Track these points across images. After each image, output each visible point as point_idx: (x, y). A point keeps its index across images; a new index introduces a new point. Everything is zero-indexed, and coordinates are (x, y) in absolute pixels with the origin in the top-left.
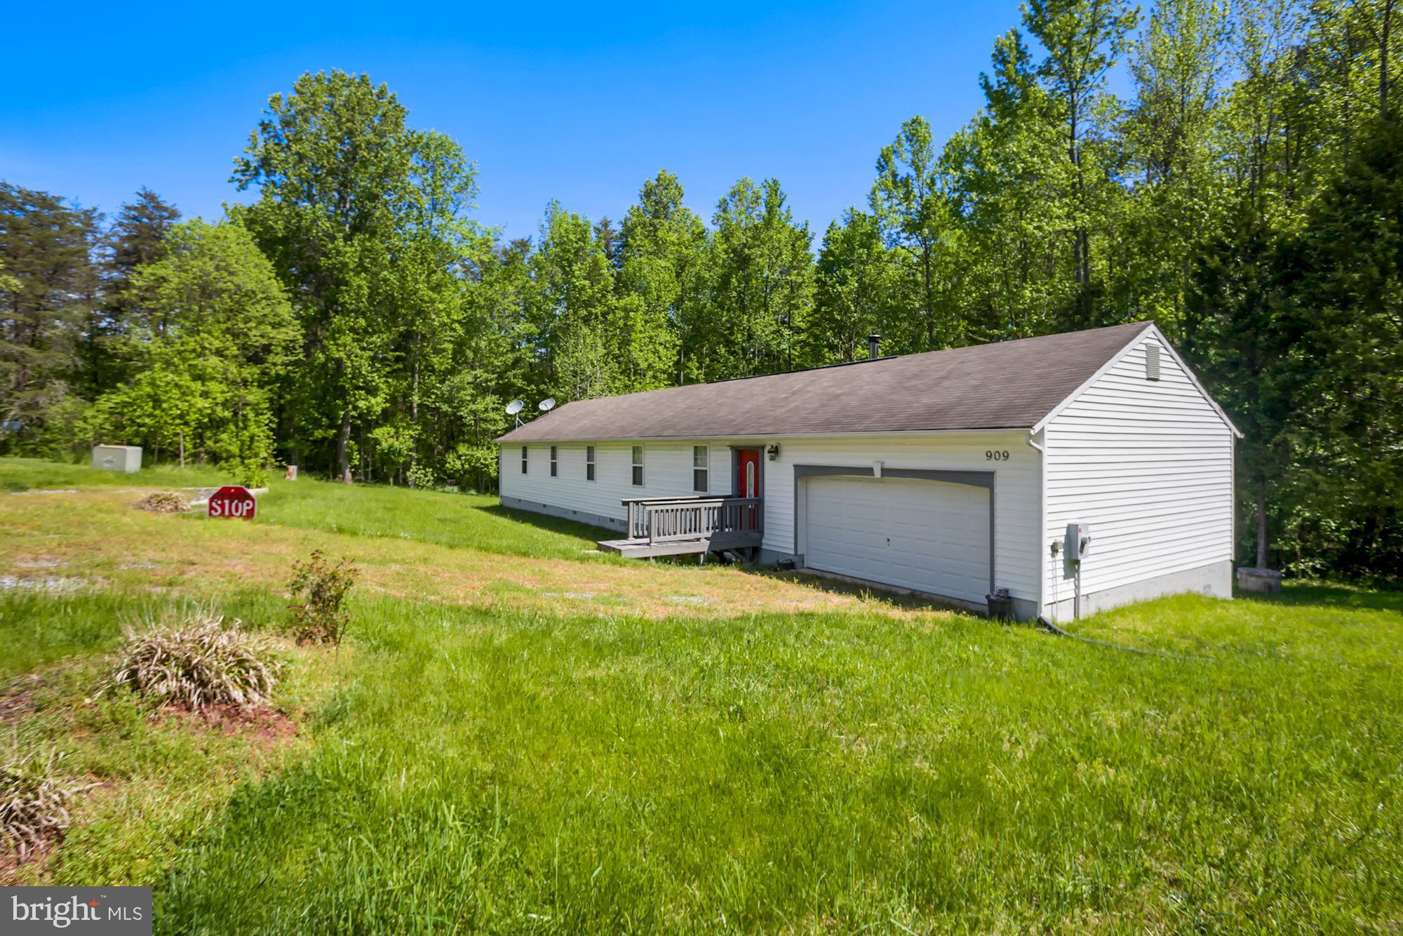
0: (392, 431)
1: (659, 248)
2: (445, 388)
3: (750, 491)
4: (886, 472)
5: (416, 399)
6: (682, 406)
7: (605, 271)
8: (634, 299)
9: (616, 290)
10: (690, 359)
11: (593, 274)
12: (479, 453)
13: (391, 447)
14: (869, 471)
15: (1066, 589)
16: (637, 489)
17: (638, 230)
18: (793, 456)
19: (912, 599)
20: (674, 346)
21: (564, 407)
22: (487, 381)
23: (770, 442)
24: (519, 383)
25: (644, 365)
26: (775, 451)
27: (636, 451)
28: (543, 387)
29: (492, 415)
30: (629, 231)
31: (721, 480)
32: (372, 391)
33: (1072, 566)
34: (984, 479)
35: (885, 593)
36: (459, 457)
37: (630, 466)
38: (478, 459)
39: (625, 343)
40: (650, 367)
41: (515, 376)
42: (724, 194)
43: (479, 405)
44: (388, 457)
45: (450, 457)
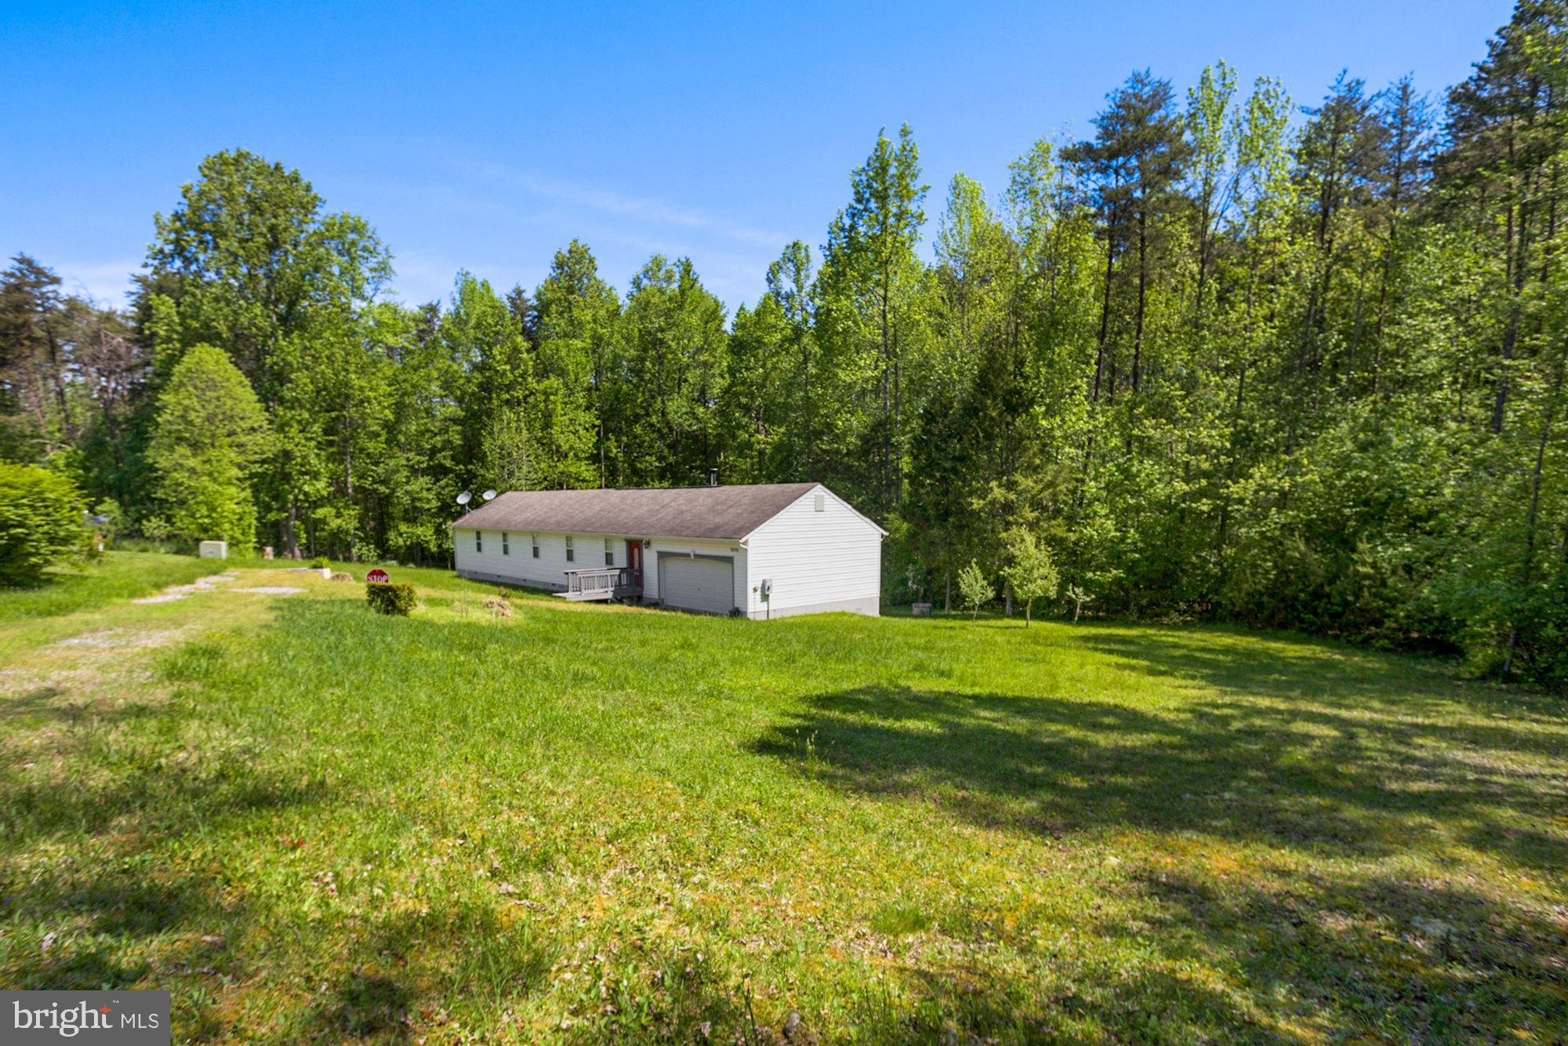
0: (333, 511)
1: (575, 328)
2: (380, 470)
3: (636, 565)
4: (697, 556)
5: (351, 480)
6: (597, 508)
7: (525, 356)
8: (553, 382)
9: (535, 374)
10: (608, 439)
11: (513, 358)
12: (419, 531)
13: (339, 527)
14: (688, 555)
15: (763, 606)
16: (570, 564)
17: (553, 308)
18: (657, 547)
19: (698, 613)
20: (594, 426)
21: (503, 497)
22: (419, 462)
23: (645, 538)
24: (448, 463)
25: (565, 447)
26: (648, 544)
27: (569, 539)
28: (470, 467)
29: (425, 494)
30: (543, 308)
31: (621, 560)
32: (315, 476)
33: (765, 597)
34: (729, 560)
35: (684, 611)
36: (401, 535)
37: (564, 550)
38: (418, 537)
39: (547, 425)
40: (572, 448)
41: (445, 457)
42: (638, 270)
43: (414, 487)
44: (337, 536)
45: (392, 535)
